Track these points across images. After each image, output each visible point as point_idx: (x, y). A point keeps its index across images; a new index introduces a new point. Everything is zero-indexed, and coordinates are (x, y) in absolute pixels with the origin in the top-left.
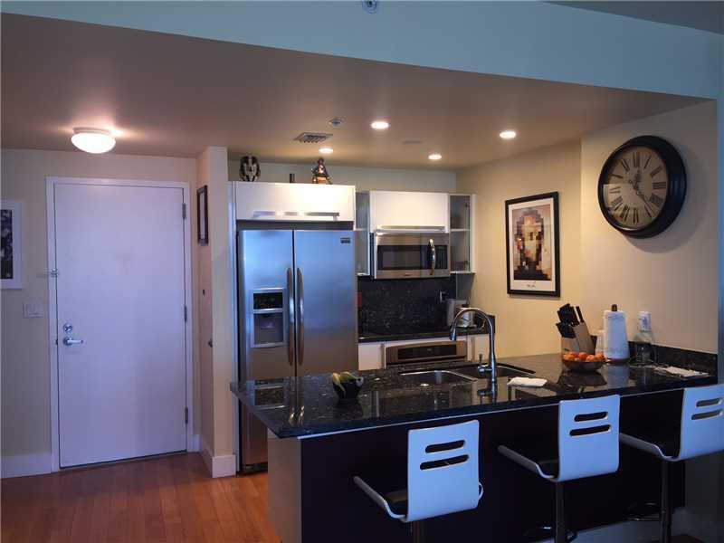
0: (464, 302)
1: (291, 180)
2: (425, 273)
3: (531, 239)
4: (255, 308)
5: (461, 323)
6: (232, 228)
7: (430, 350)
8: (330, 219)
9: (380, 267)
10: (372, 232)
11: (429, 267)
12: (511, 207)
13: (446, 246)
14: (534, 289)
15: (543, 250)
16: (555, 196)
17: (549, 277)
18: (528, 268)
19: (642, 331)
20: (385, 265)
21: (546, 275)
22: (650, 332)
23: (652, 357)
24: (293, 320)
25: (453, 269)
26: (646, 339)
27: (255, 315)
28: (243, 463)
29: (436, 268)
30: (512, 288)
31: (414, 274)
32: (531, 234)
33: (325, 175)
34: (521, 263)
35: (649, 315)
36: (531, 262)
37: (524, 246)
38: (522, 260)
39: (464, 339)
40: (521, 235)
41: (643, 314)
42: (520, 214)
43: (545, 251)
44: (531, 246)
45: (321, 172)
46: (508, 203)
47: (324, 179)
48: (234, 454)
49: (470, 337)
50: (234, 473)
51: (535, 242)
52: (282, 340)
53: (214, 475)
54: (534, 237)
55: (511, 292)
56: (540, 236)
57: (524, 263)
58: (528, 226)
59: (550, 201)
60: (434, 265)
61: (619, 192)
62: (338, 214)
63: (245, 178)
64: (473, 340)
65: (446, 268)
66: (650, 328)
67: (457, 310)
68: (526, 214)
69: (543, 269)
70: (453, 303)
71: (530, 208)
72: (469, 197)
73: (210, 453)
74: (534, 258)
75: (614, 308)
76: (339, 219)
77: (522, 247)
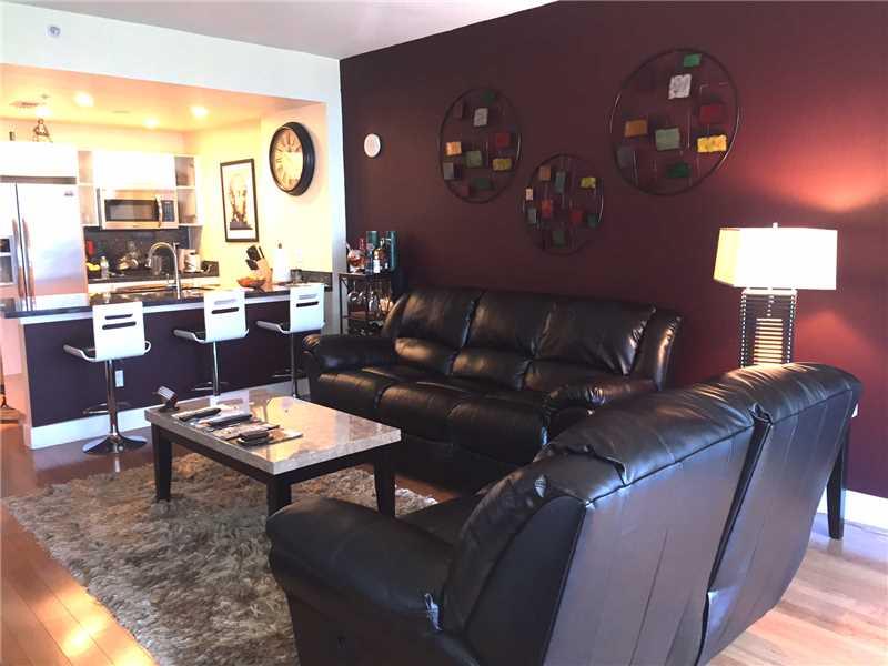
0: (193, 251)
1: (12, 138)
3: (239, 196)
5: (190, 268)
9: (108, 219)
10: (98, 187)
11: (157, 220)
12: (224, 169)
13: (172, 202)
16: (252, 162)
17: (251, 227)
20: (113, 216)
21: (249, 226)
24: (21, 265)
25: (180, 222)
29: (164, 220)
30: (229, 237)
31: (142, 226)
34: (233, 216)
36: (240, 216)
37: (235, 202)
38: (234, 214)
40: (232, 192)
44: (239, 202)
45: (42, 131)
46: (222, 165)
47: (45, 138)
51: (241, 199)
52: (11, 280)
54: (241, 195)
55: (228, 240)
56: (245, 194)
57: (236, 216)
58: (237, 186)
59: (249, 166)
60: (161, 218)
65: (174, 221)
67: (186, 257)
69: (247, 220)
70: (184, 252)
72: (192, 158)
74: (242, 212)
75: (280, 246)
77: (233, 203)
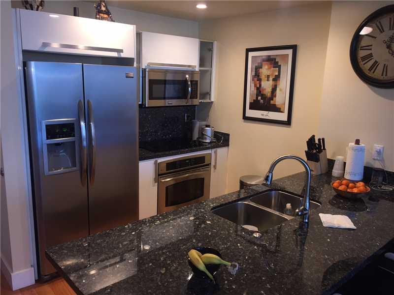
0: (207, 124)
1: (75, 14)
2: (182, 102)
3: (268, 80)
4: (48, 138)
5: (206, 139)
6: (19, 58)
7: (187, 161)
8: (115, 54)
9: (151, 98)
10: (144, 67)
11: (186, 97)
12: (251, 54)
13: (197, 81)
14: (267, 118)
15: (278, 89)
16: (294, 48)
17: (282, 110)
18: (263, 102)
19: (374, 159)
20: (154, 95)
21: (280, 109)
22: (382, 160)
23: (384, 180)
25: (200, 99)
26: (377, 165)
27: (48, 145)
28: (42, 273)
29: (191, 98)
30: (246, 115)
31: (174, 102)
32: (268, 77)
33: (107, 12)
34: (257, 98)
35: (383, 148)
36: (266, 97)
37: (260, 85)
38: (257, 95)
39: (210, 152)
40: (259, 76)
41: (378, 147)
42: (259, 61)
43: (281, 90)
44: (267, 86)
45: (103, 9)
46: (248, 50)
47: (106, 16)
48: (32, 266)
49: (214, 150)
50: (34, 282)
51: (271, 83)
52: (74, 166)
53: (14, 289)
54: (271, 79)
55: (246, 118)
56: (277, 78)
57: (259, 98)
58: (265, 71)
59: (290, 52)
60: (189, 96)
61: (371, 49)
62: (121, 51)
63: (28, 6)
64: (216, 152)
65: (197, 98)
66: (383, 158)
68: (264, 60)
69: (276, 103)
70: (198, 124)
71: (269, 56)
72: (212, 43)
73: (9, 269)
74: (269, 95)
75: (357, 142)
76: (123, 55)
77: (258, 86)
